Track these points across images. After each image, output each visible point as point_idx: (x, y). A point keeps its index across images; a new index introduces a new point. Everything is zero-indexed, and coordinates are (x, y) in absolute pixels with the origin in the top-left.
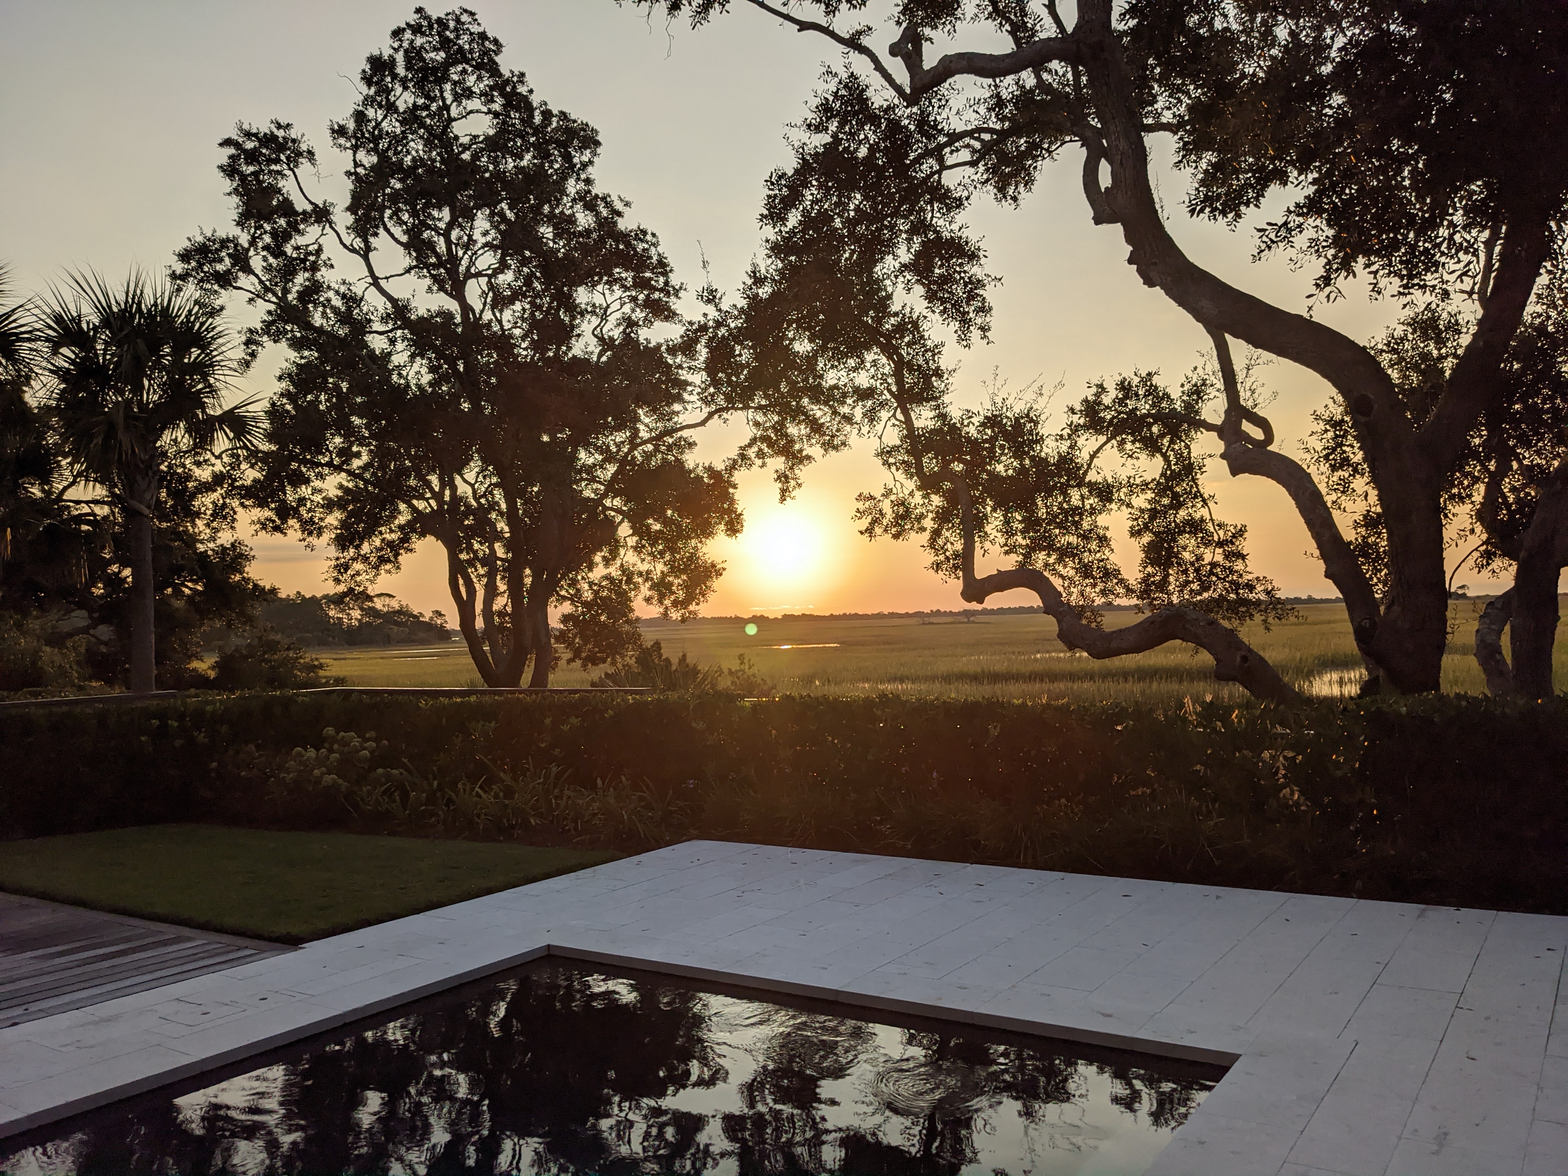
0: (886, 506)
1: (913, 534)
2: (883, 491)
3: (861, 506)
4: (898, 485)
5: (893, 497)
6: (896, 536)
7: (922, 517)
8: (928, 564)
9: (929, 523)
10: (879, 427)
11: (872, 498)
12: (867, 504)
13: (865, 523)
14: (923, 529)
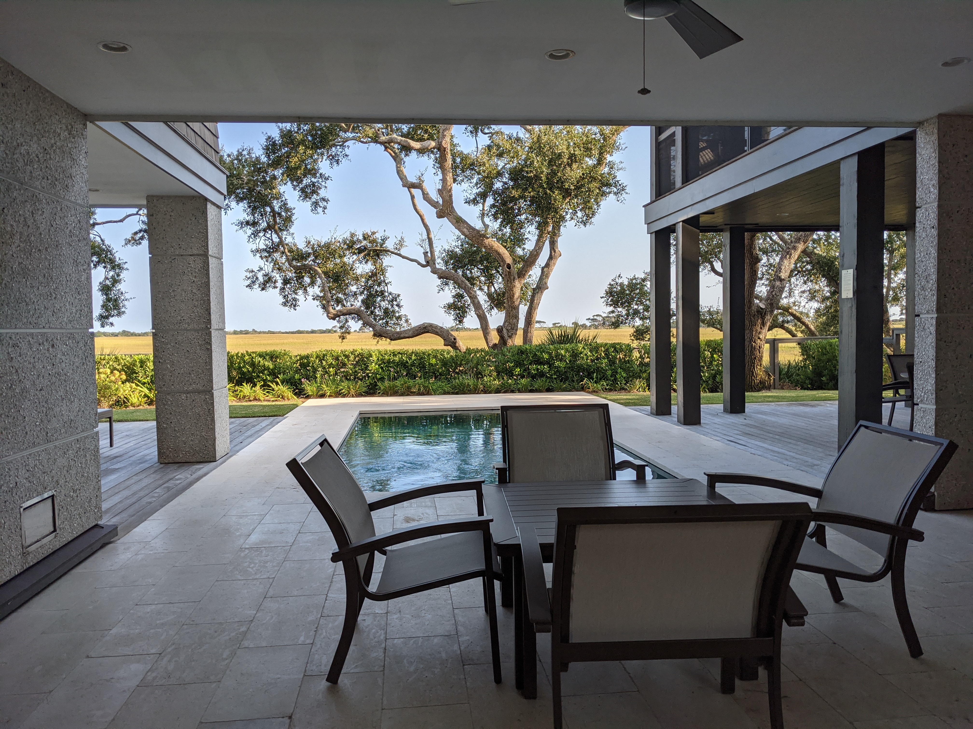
0: (260, 275)
1: (271, 289)
2: (259, 269)
3: (249, 275)
4: (266, 266)
5: (264, 272)
6: (263, 289)
7: (276, 282)
8: (281, 303)
9: (279, 284)
10: (258, 240)
11: (252, 271)
12: (251, 274)
13: (248, 282)
14: (275, 287)
